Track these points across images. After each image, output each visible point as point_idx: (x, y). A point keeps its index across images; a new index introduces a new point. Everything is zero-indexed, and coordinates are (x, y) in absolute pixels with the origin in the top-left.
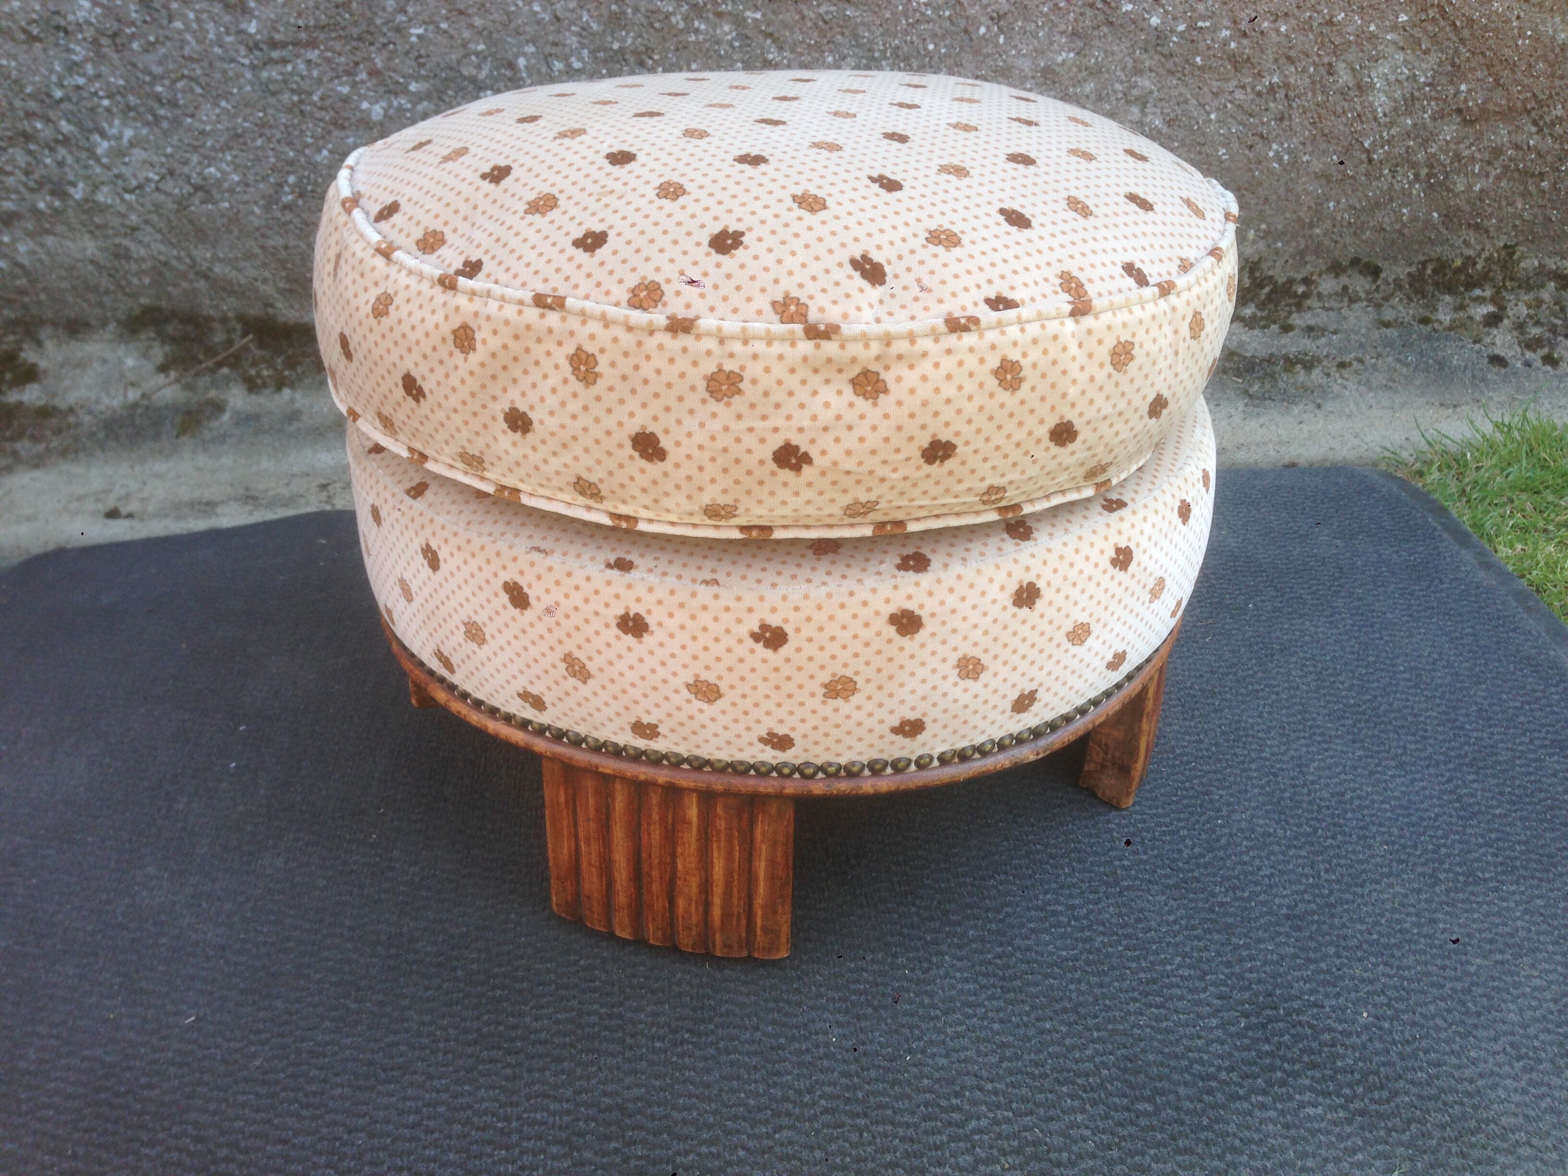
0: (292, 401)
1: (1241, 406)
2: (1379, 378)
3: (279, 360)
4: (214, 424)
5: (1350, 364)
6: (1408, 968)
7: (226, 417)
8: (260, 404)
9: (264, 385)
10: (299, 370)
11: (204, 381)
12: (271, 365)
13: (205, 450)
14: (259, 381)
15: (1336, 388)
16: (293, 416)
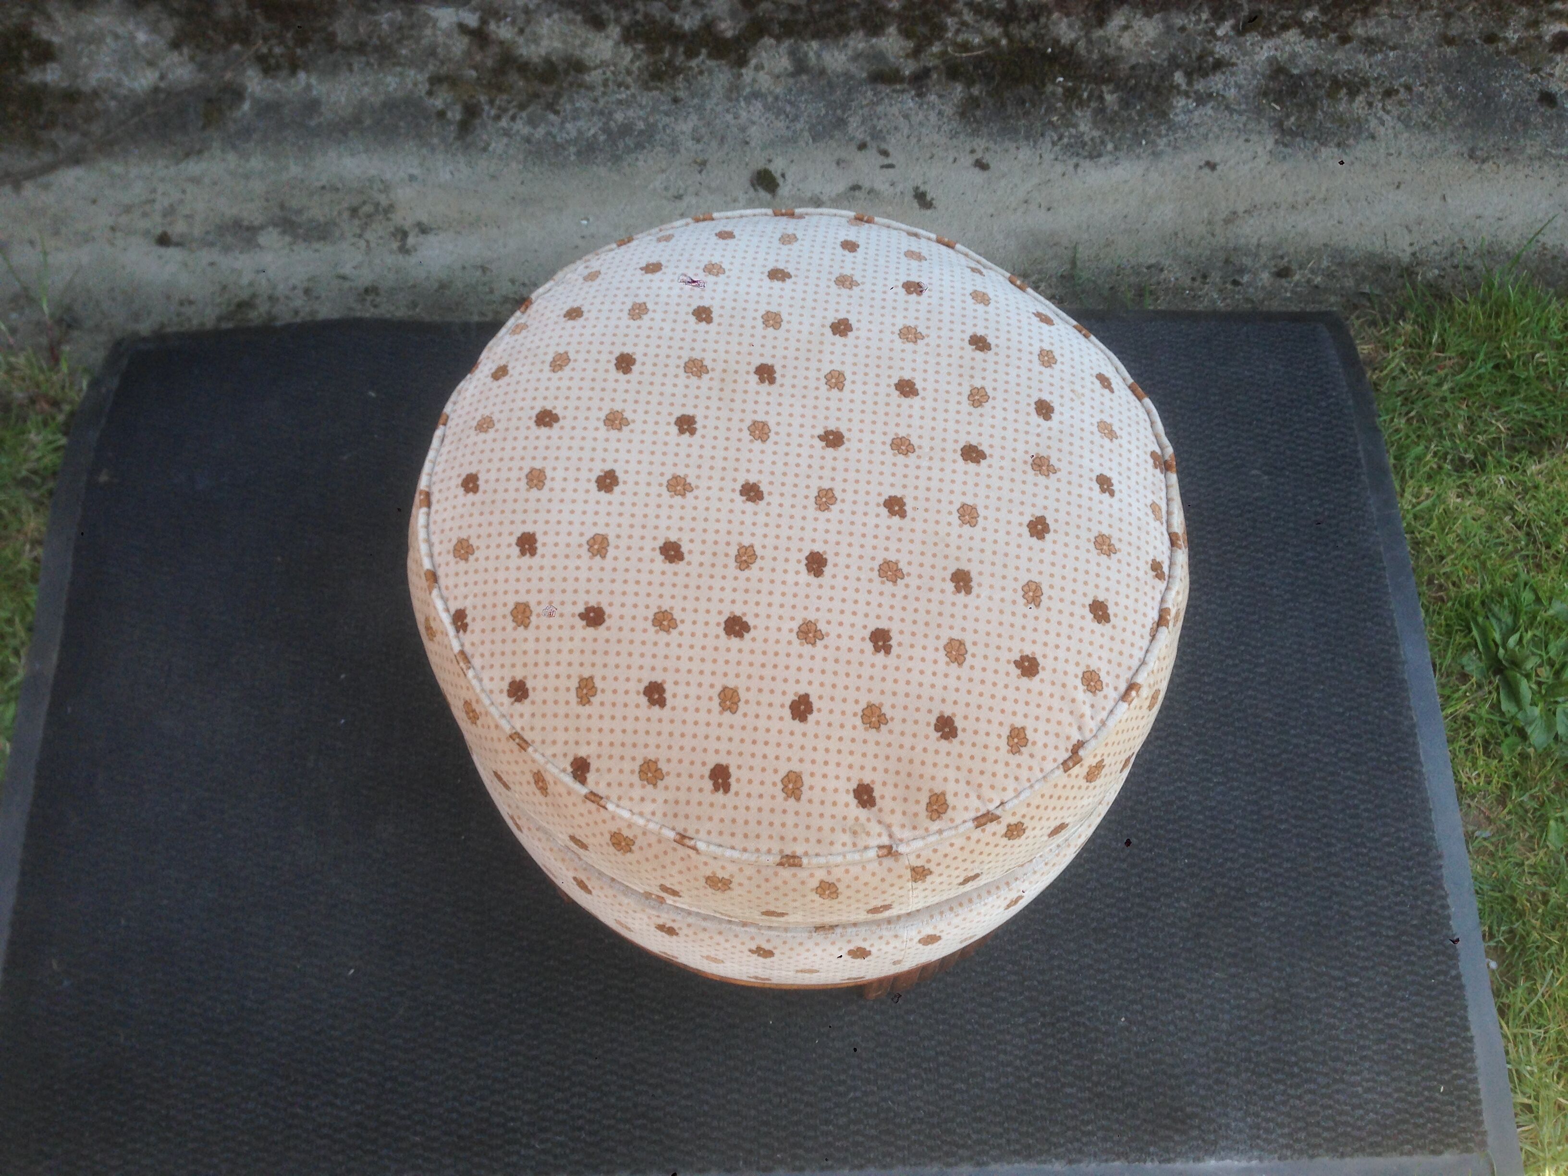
0: (309, 87)
1: (1270, 143)
2: (1421, 113)
3: (289, 35)
4: (237, 114)
5: (1397, 91)
6: (1165, 980)
7: (246, 106)
8: (278, 91)
9: (278, 67)
10: (311, 48)
11: (218, 59)
12: (282, 42)
13: (234, 147)
14: (272, 61)
15: (1373, 123)
16: (312, 106)
